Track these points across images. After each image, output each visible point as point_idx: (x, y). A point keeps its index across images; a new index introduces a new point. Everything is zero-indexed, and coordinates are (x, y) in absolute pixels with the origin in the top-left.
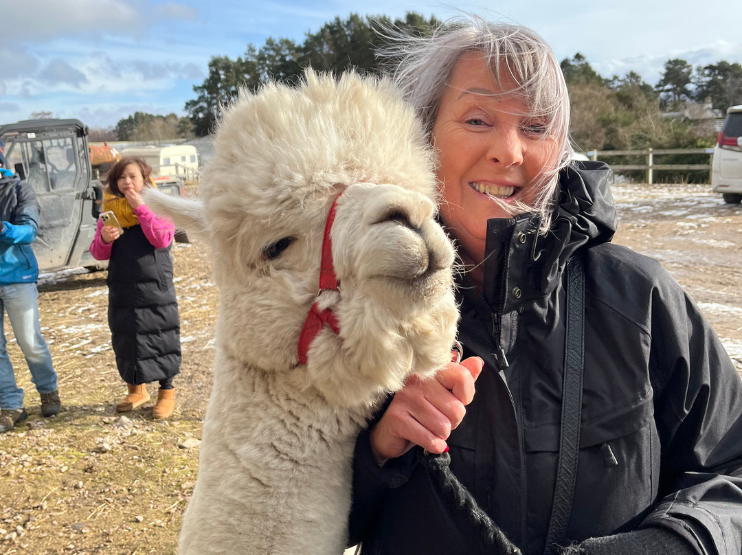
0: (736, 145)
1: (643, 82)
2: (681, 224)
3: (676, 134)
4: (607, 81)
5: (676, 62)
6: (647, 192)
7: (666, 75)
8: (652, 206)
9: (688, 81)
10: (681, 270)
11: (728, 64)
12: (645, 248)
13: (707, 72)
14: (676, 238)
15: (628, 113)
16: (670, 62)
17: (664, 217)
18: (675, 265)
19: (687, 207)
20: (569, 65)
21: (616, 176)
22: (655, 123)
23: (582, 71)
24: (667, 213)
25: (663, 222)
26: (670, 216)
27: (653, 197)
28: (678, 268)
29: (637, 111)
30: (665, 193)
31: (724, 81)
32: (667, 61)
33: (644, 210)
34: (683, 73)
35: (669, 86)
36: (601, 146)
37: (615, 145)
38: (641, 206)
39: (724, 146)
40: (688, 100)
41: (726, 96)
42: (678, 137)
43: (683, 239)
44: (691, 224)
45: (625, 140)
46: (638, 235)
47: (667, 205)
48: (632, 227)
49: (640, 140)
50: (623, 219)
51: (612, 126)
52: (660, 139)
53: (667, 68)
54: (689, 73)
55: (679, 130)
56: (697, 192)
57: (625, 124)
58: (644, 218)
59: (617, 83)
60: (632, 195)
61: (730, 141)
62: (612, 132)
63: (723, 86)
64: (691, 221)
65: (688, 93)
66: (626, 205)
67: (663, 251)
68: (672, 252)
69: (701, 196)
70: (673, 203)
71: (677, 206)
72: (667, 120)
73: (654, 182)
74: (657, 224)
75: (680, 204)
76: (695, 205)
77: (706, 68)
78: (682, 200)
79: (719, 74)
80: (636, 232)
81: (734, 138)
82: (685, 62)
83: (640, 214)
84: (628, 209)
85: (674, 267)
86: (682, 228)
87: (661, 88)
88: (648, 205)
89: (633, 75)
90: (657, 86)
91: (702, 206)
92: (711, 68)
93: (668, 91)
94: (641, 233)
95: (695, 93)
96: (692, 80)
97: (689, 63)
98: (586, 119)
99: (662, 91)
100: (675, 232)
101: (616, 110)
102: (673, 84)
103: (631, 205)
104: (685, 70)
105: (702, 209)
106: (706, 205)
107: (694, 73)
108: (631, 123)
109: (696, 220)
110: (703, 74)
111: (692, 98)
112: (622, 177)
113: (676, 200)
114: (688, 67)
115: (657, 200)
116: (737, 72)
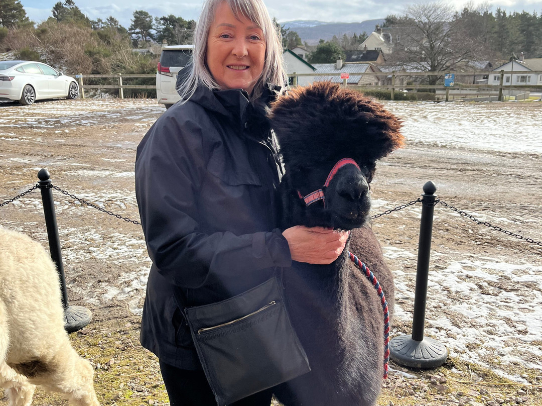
0: (169, 72)
1: (120, 26)
2: (137, 124)
3: (142, 64)
4: (94, 22)
5: (141, 13)
6: (119, 104)
7: (135, 22)
8: (120, 113)
9: (150, 27)
10: (132, 153)
11: (175, 17)
12: (111, 141)
13: (162, 22)
14: (133, 134)
15: (108, 48)
16: (137, 12)
17: (127, 120)
18: (129, 150)
19: (143, 113)
20: (63, 7)
21: (103, 94)
22: (127, 56)
23: (73, 13)
24: (129, 118)
25: (127, 123)
26: (131, 119)
27: (122, 107)
28: (129, 152)
29: (114, 46)
30: (130, 104)
31: (174, 28)
32: (135, 11)
33: (114, 116)
34: (147, 21)
35: (138, 30)
36: (90, 71)
37: (100, 71)
38: (113, 113)
39: (162, 73)
40: (152, 41)
41: (176, 39)
42: (143, 66)
43: (137, 134)
44: (143, 124)
45: (107, 67)
46: (108, 133)
47: (131, 112)
48: (105, 128)
49: (118, 67)
50: (99, 123)
51: (97, 56)
52: (132, 67)
53: (135, 17)
54: (151, 21)
55: (143, 62)
56: (152, 103)
57: (106, 56)
58: (114, 122)
59: (101, 25)
60: (109, 106)
61: (165, 69)
62: (96, 61)
63: (173, 32)
64: (144, 122)
65: (151, 36)
66: (103, 113)
67: (122, 142)
68: (128, 143)
69: (154, 106)
70: (135, 111)
71: (137, 113)
72: (136, 54)
73: (125, 97)
74: (121, 125)
75: (139, 112)
76: (149, 112)
77: (161, 19)
78: (140, 109)
79: (170, 24)
80: (106, 131)
81: (167, 67)
82: (147, 14)
83: (111, 118)
84: (104, 116)
85: (128, 152)
86: (138, 127)
87: (133, 31)
88: (117, 113)
89: (112, 19)
90: (130, 29)
91: (153, 112)
92: (164, 19)
93: (137, 33)
94: (111, 131)
95: (156, 36)
96: (153, 27)
97: (150, 14)
98: (76, 50)
99: (134, 33)
100: (133, 130)
101: (99, 44)
102: (140, 29)
103: (106, 113)
104: (148, 19)
105: (152, 115)
106: (155, 112)
107: (154, 22)
108: (110, 55)
109: (147, 122)
110: (160, 23)
111: (154, 39)
112: (107, 94)
113: (137, 109)
114: (150, 17)
115: (125, 109)
116: (181, 23)
